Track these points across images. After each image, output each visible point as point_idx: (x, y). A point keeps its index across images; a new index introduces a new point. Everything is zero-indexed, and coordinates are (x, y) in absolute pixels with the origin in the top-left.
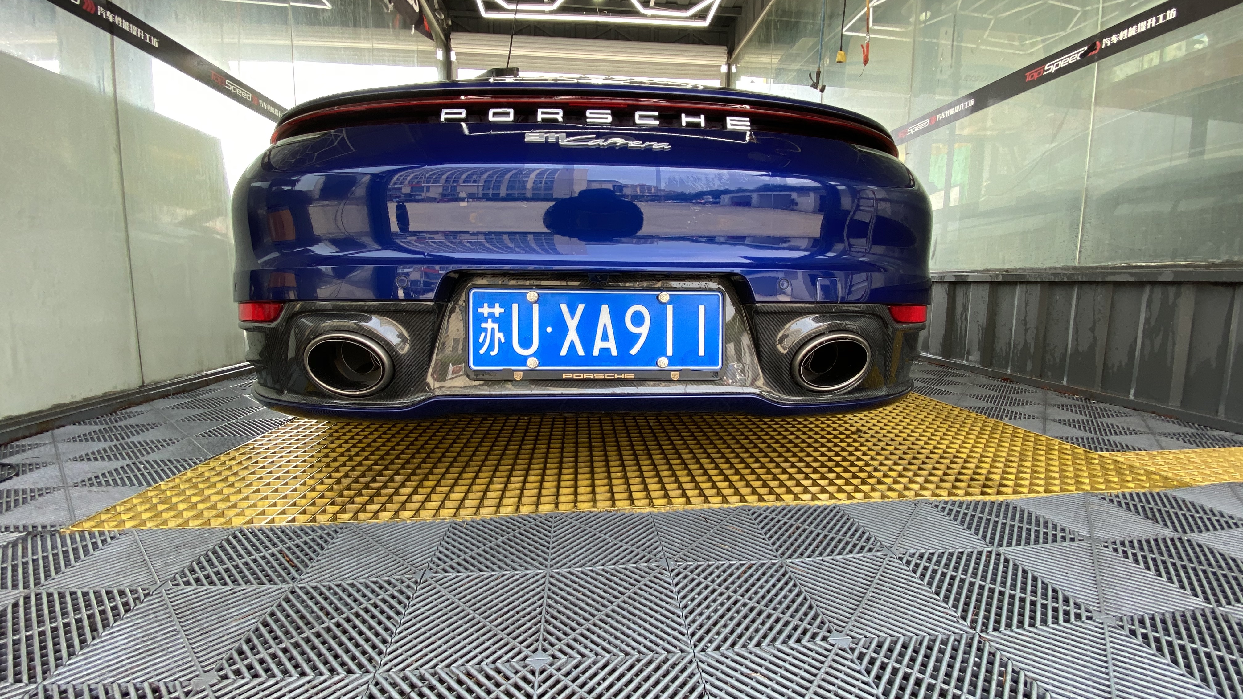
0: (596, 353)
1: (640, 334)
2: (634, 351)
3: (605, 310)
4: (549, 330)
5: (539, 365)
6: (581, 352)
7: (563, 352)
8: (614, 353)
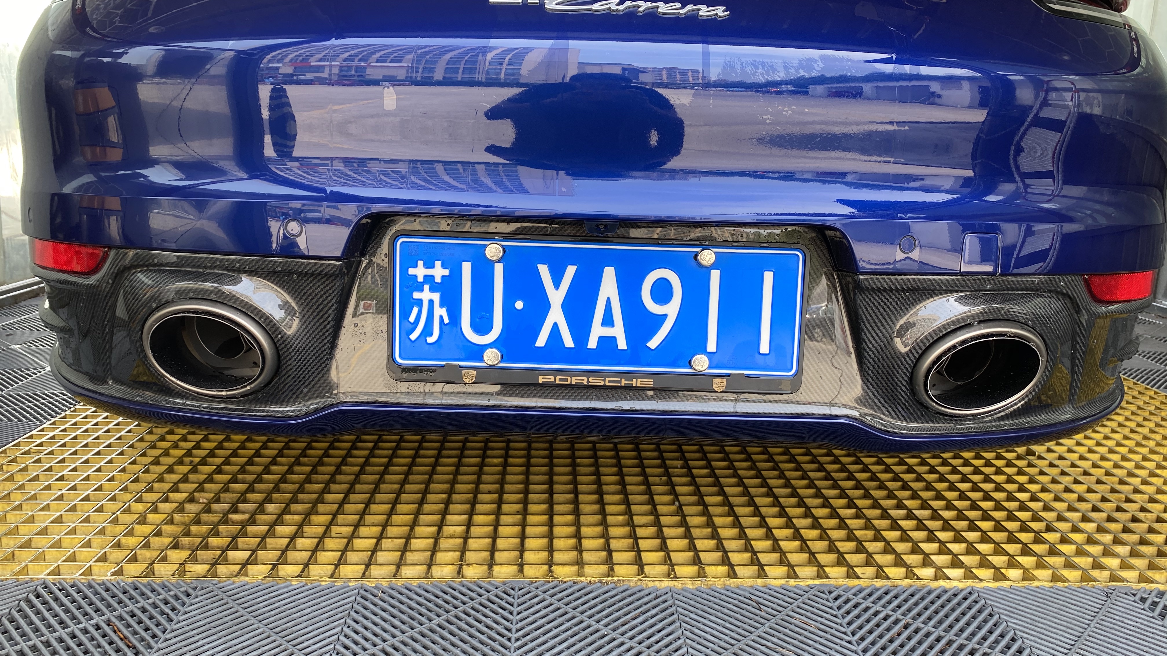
0: (592, 344)
1: (665, 316)
2: (653, 343)
3: (609, 275)
4: (519, 305)
5: (502, 360)
6: (569, 342)
7: (541, 341)
8: (622, 344)
